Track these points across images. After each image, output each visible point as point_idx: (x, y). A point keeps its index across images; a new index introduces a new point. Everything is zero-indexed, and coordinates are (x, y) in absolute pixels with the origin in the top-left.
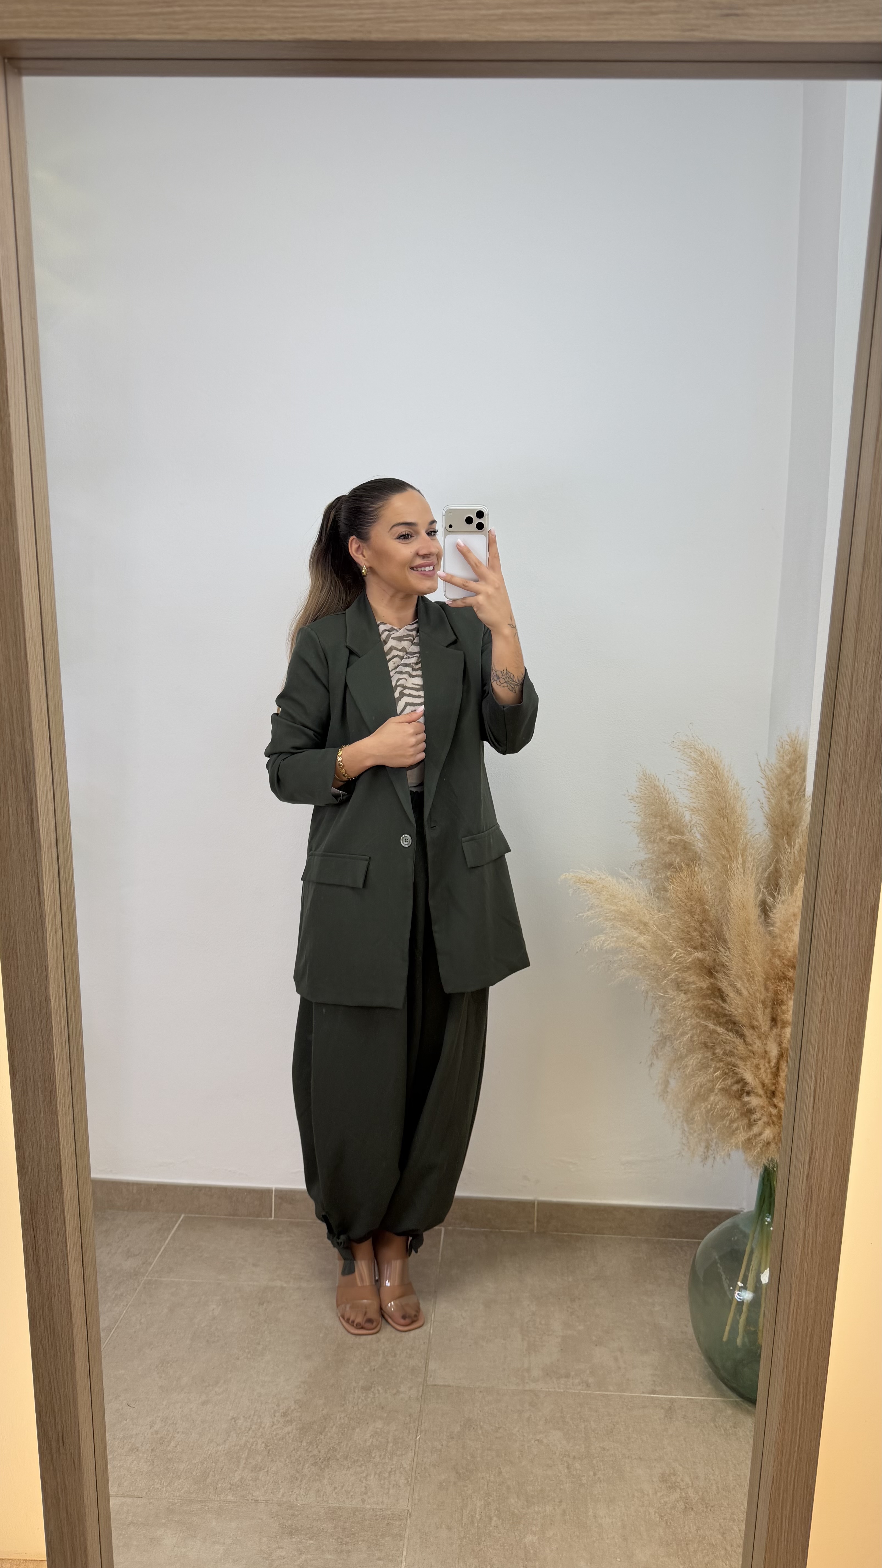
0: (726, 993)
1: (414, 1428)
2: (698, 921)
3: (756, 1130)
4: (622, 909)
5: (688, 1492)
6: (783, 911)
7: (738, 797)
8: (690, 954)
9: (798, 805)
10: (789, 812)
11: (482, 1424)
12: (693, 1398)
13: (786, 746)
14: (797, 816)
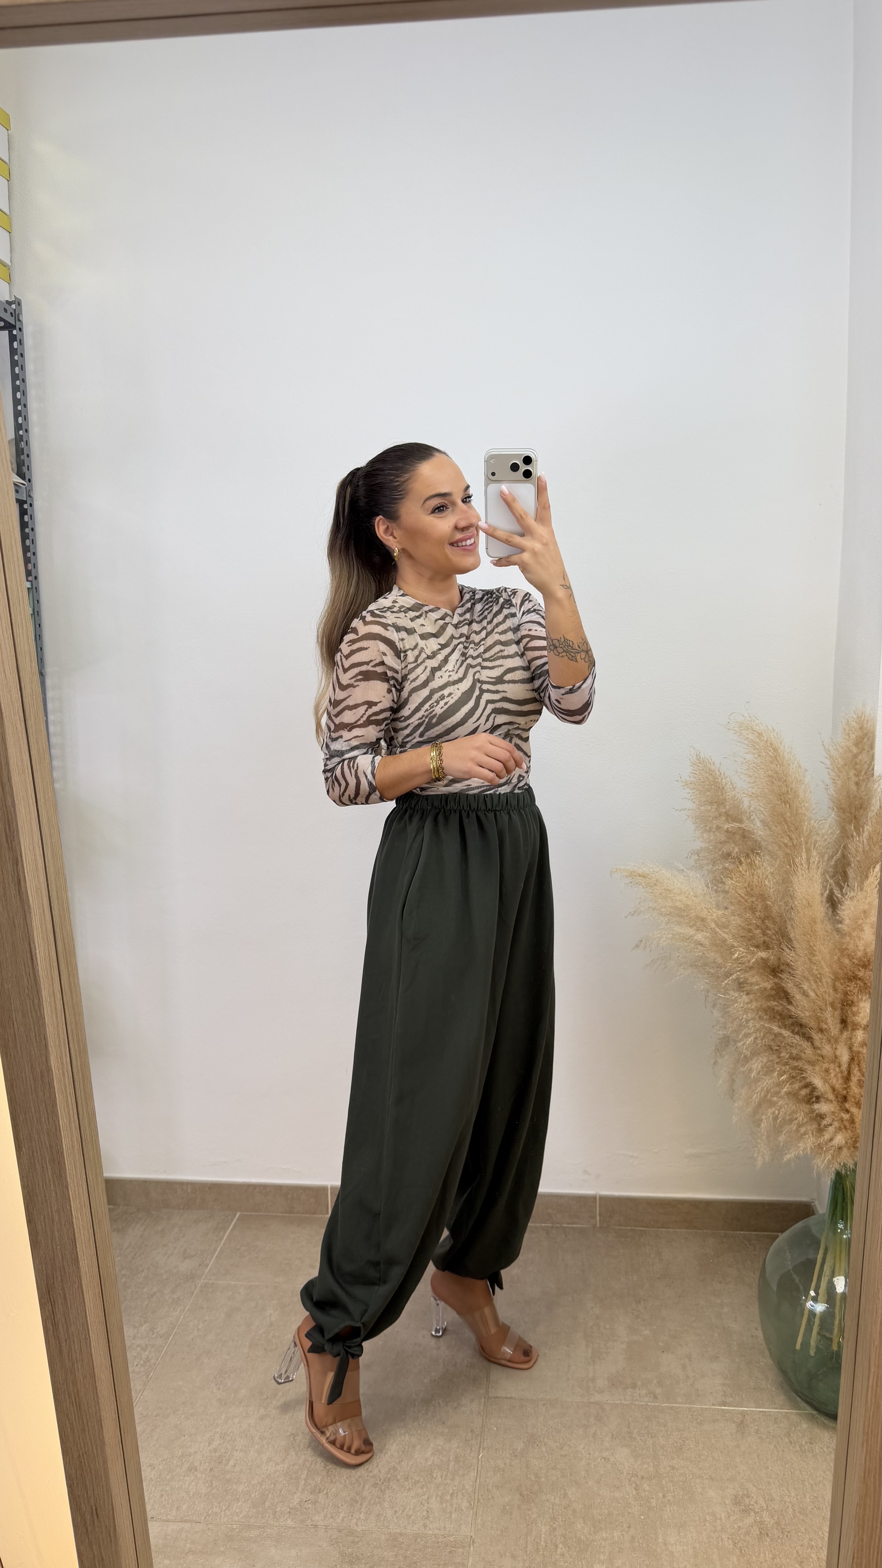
0: (792, 995)
1: (476, 1444)
2: (760, 918)
3: (827, 1136)
4: (678, 904)
5: (762, 1516)
6: (852, 908)
7: (801, 780)
8: (753, 953)
9: (866, 785)
10: (856, 793)
11: (546, 1440)
12: (766, 1410)
13: (852, 723)
14: (866, 797)
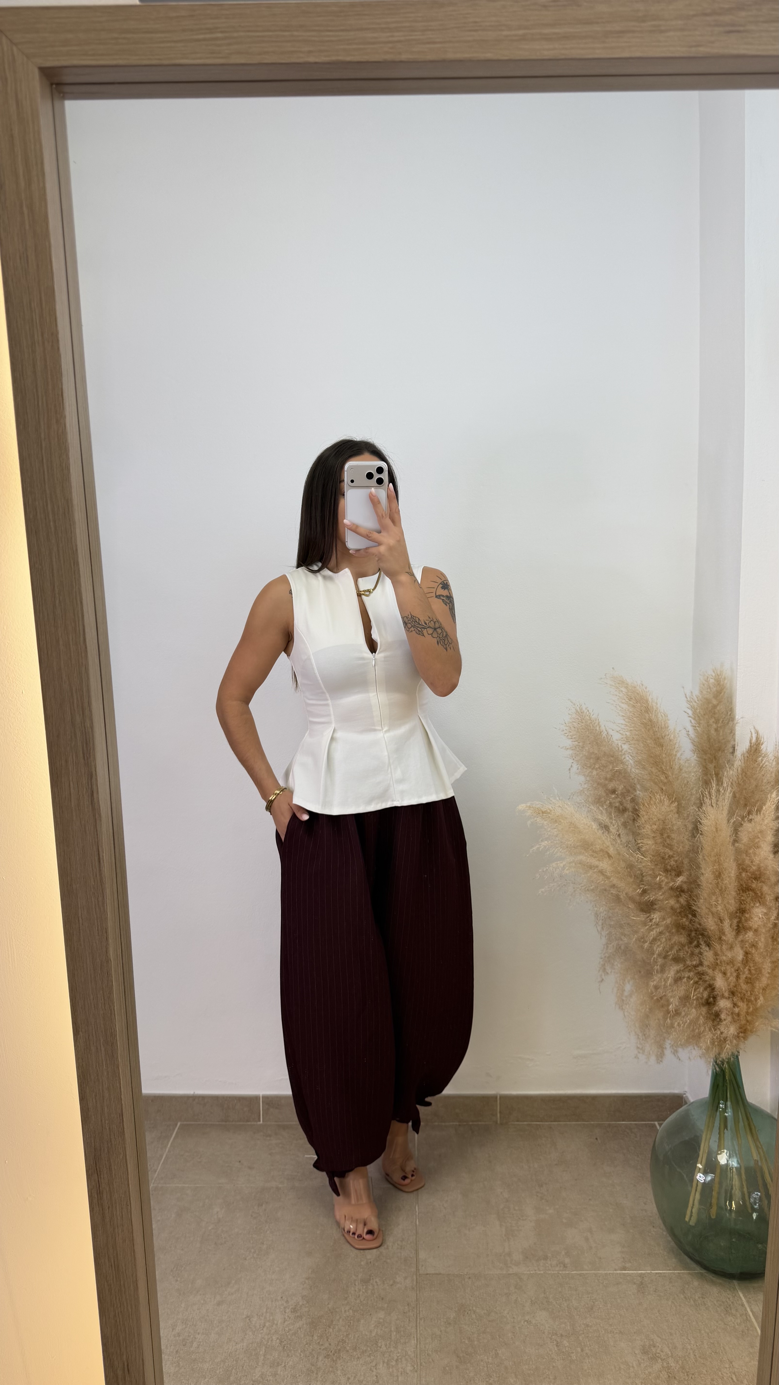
1: (413, 1316)
5: (668, 1362)
9: (727, 731)
10: (715, 738)
11: (474, 1308)
12: (661, 1272)
13: (711, 680)
14: (723, 741)
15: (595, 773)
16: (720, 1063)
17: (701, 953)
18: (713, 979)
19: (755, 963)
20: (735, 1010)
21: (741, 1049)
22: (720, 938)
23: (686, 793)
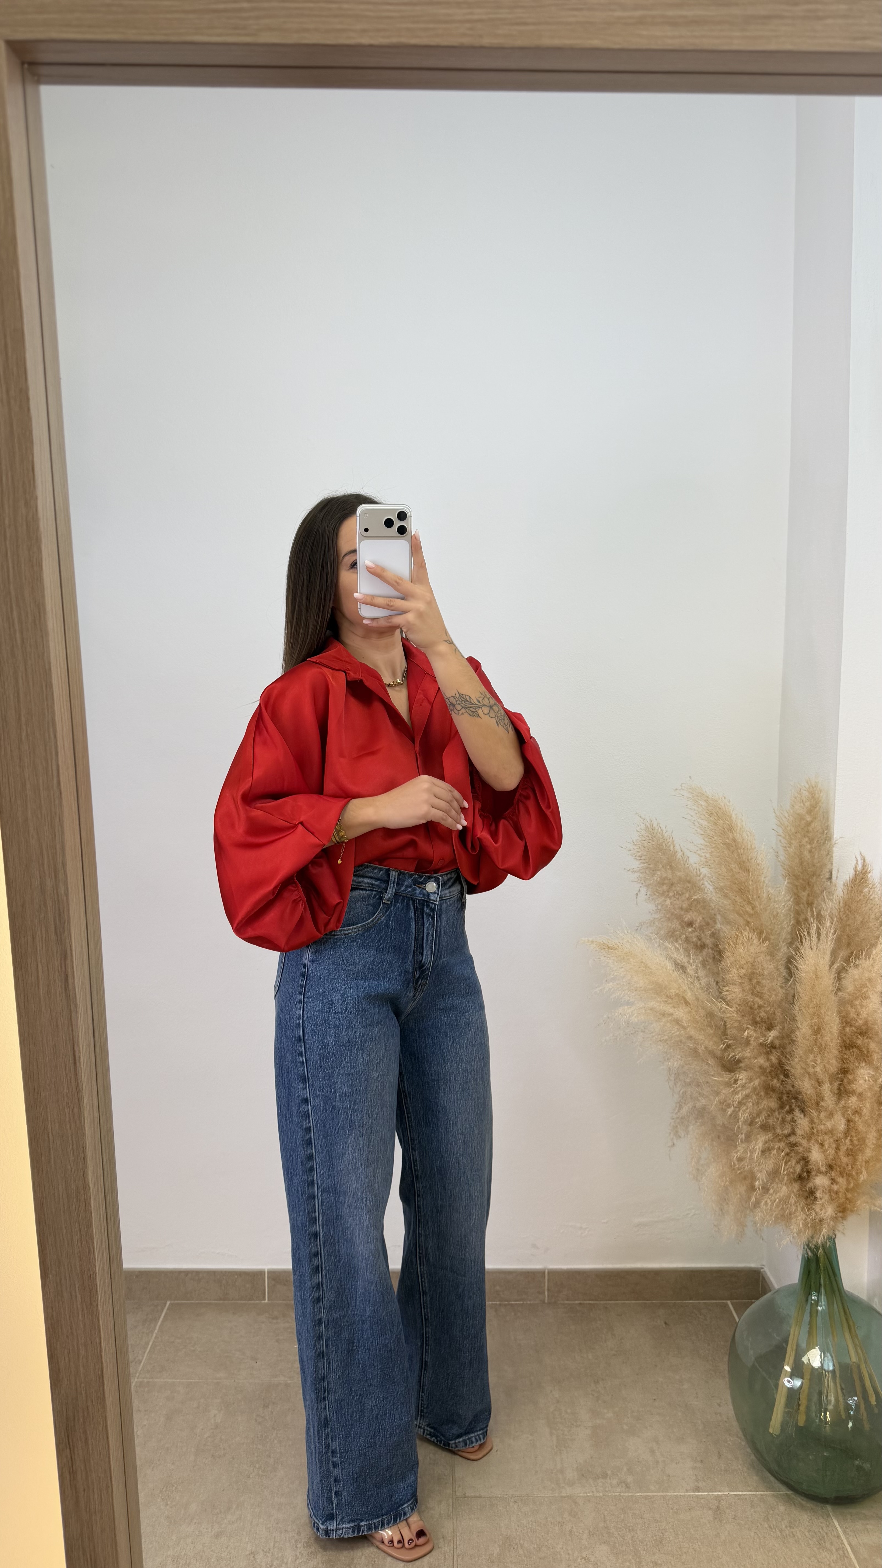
13: (804, 792)
14: (818, 865)
15: (668, 902)
16: (813, 1246)
17: (793, 1121)
18: (809, 1150)
19: (858, 1132)
20: (833, 1186)
21: (838, 1230)
22: (818, 1104)
23: (776, 926)
